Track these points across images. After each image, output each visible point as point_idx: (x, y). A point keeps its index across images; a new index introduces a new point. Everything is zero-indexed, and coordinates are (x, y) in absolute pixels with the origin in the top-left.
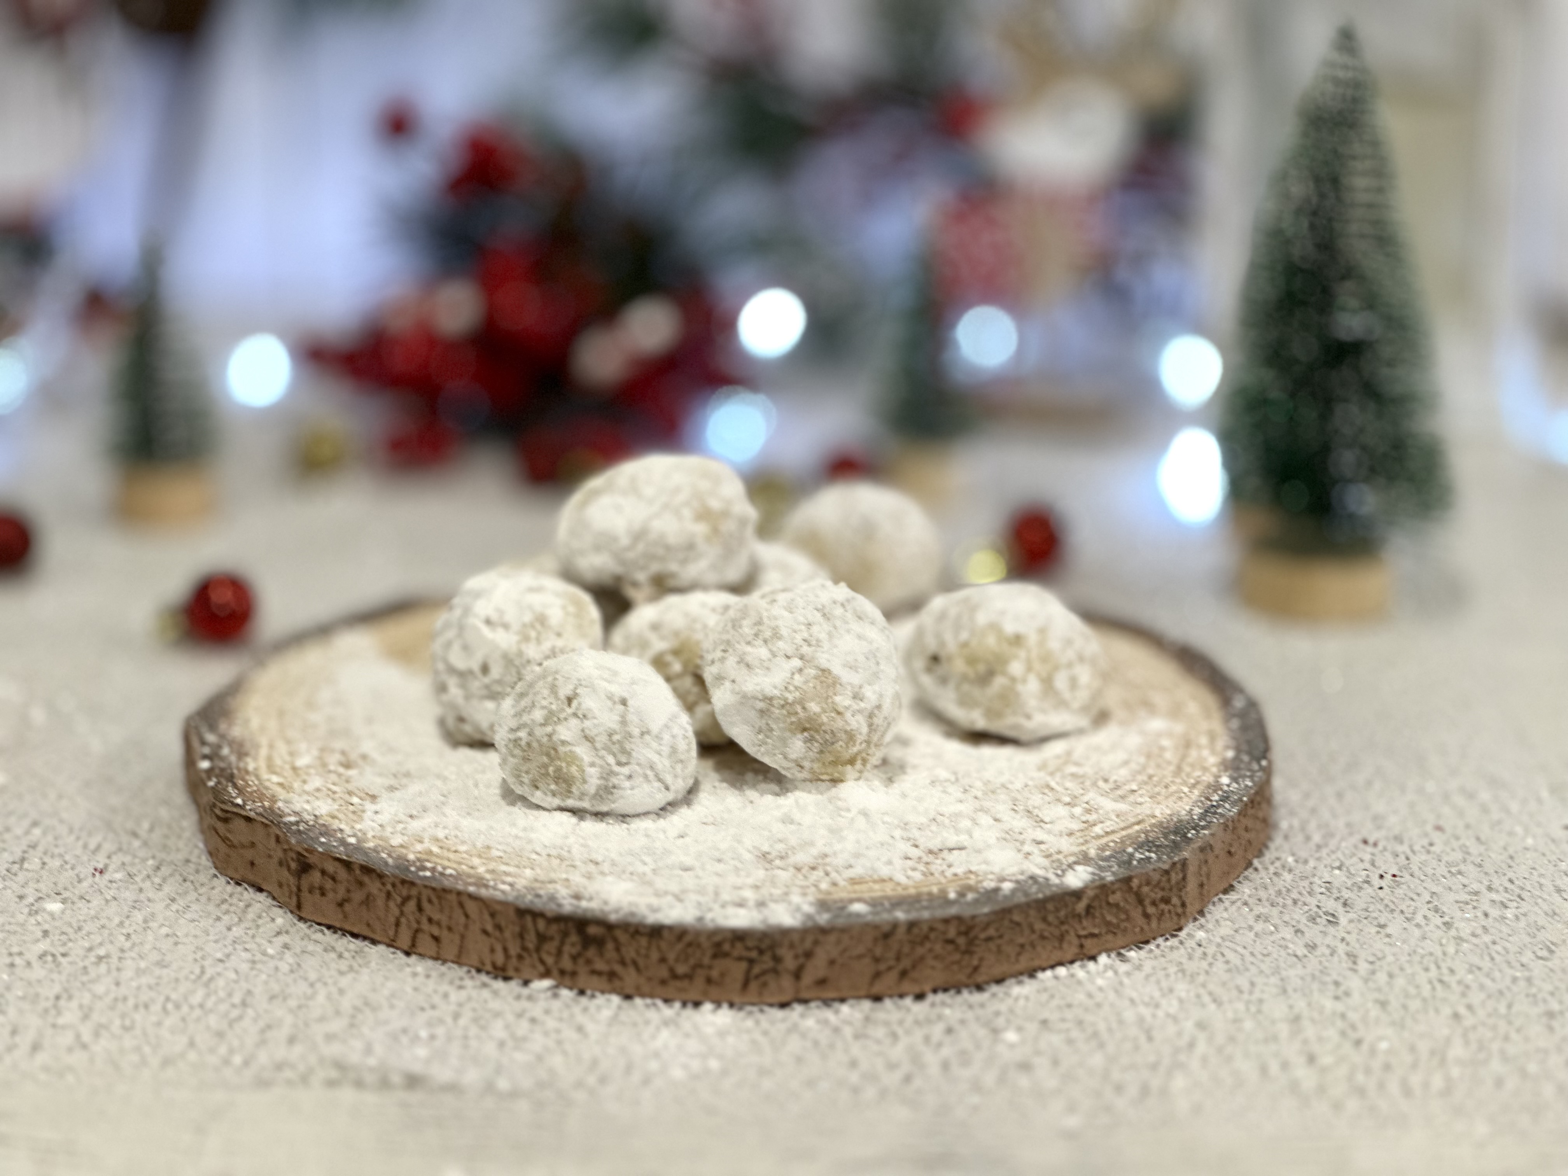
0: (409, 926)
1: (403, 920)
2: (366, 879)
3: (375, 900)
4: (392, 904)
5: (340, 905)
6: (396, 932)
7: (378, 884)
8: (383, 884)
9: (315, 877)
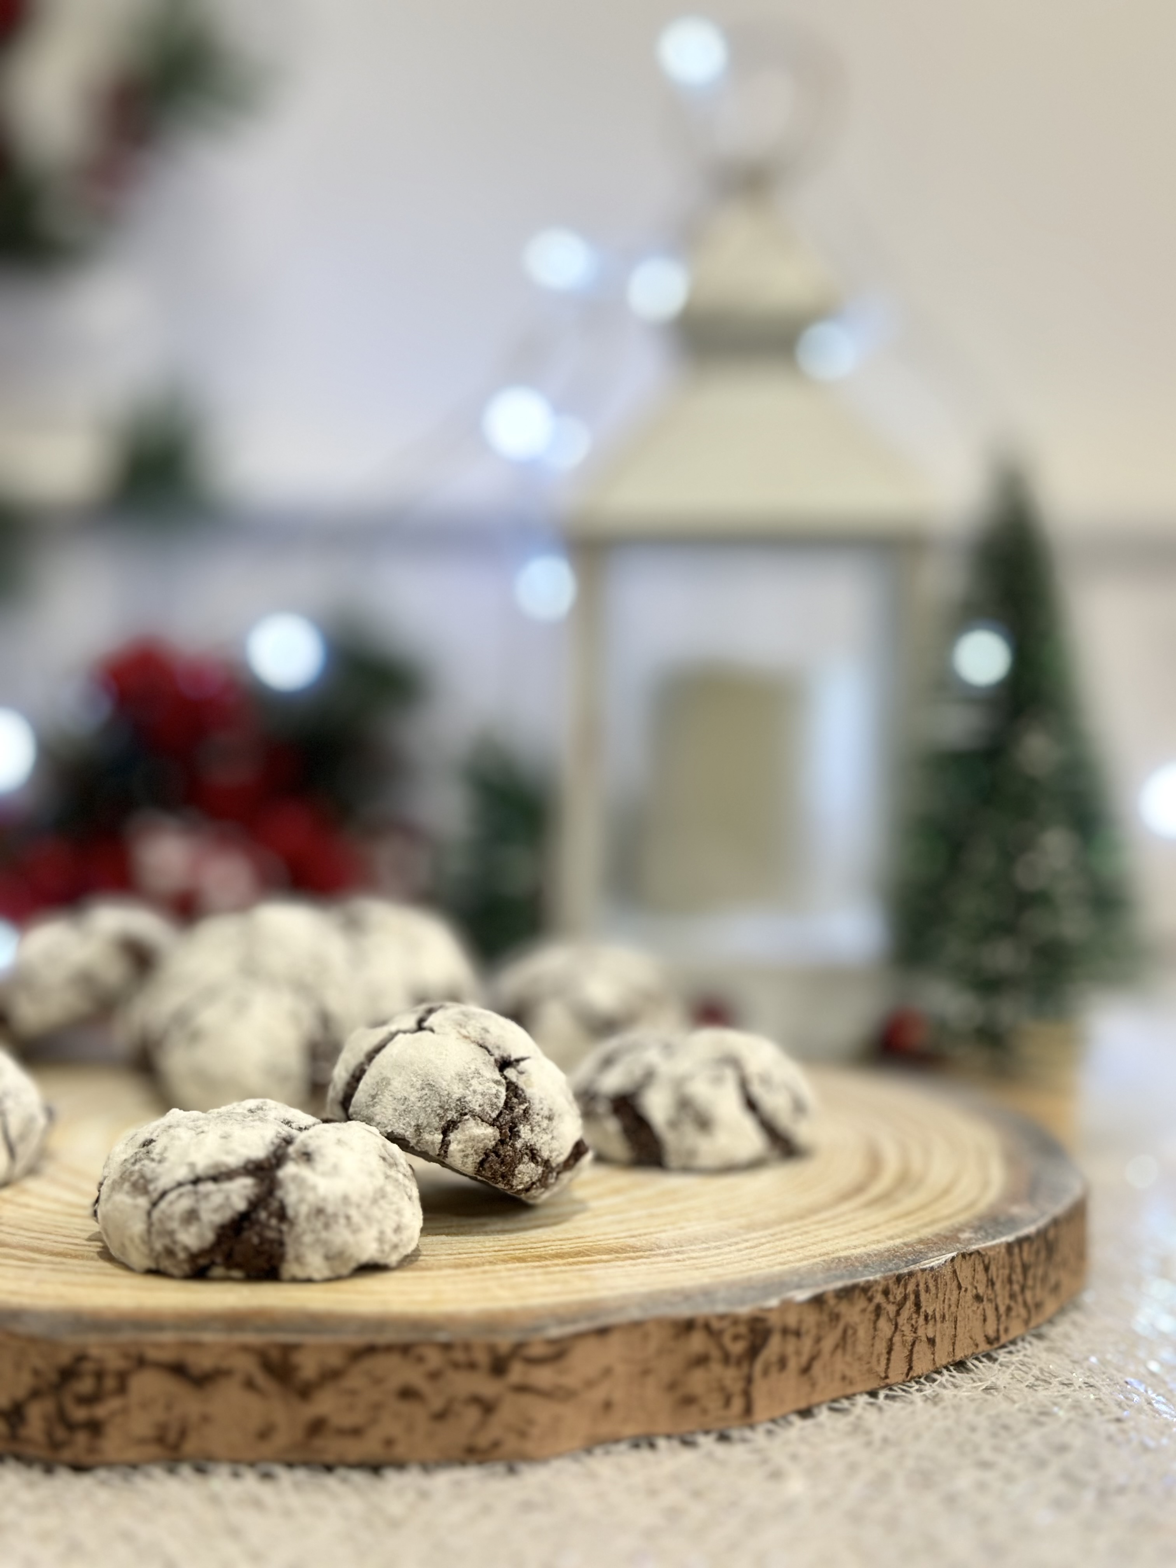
0: (904, 1343)
1: (897, 1339)
2: (843, 1308)
3: (855, 1332)
4: (883, 1323)
5: (806, 1370)
6: (888, 1360)
7: (861, 1303)
8: (870, 1300)
9: (774, 1347)
